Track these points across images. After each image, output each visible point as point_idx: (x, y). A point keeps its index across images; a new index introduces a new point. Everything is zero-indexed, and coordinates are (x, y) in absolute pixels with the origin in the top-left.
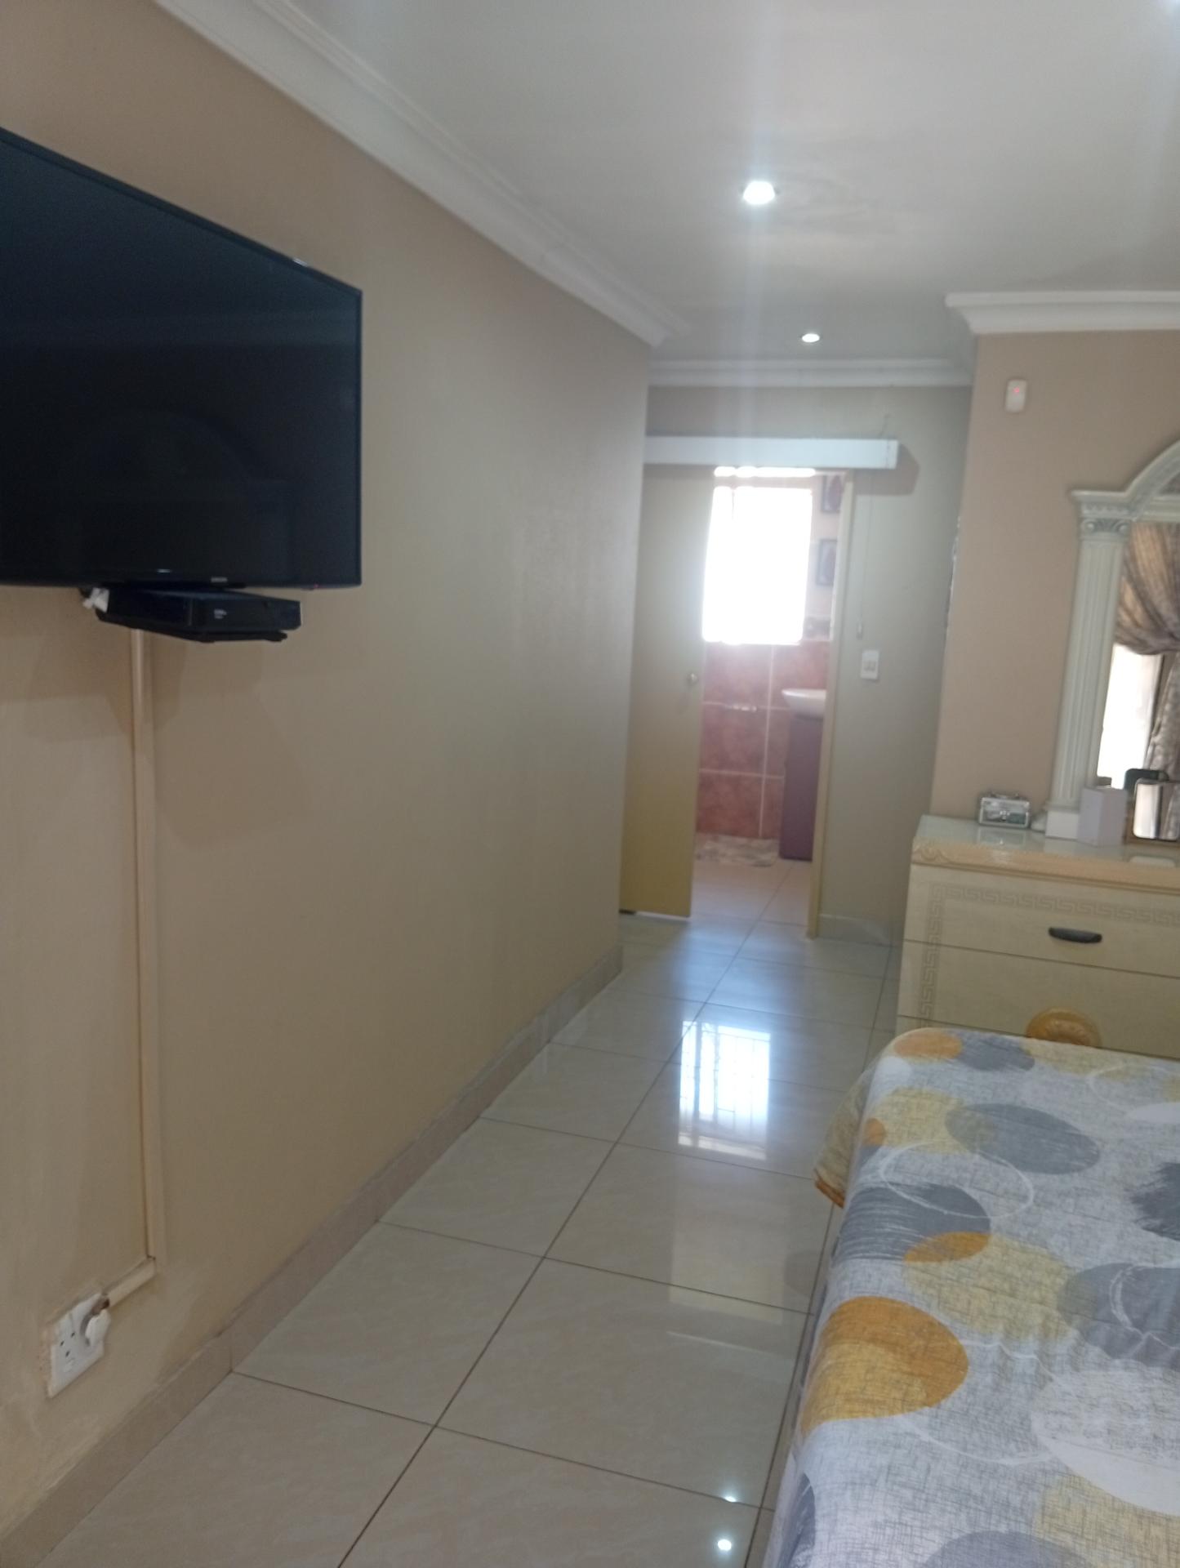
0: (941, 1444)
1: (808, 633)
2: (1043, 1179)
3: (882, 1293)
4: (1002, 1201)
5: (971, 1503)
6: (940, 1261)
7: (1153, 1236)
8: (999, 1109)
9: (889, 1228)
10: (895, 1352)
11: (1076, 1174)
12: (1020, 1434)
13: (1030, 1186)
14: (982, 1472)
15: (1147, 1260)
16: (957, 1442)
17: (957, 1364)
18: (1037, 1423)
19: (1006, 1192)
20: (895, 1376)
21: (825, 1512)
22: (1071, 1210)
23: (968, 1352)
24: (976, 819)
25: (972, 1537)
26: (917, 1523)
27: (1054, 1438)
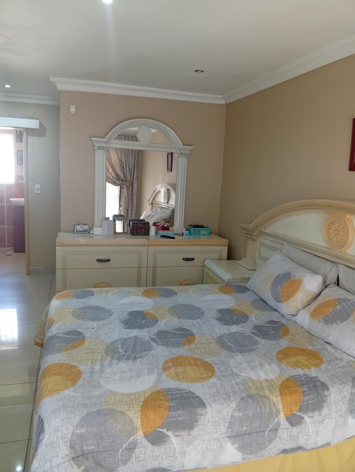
0: (77, 394)
1: (17, 180)
2: (99, 322)
3: (57, 362)
4: (88, 330)
5: (87, 406)
6: (72, 350)
7: (127, 330)
8: (86, 308)
9: (57, 345)
10: (62, 376)
11: (107, 319)
12: (98, 386)
13: (95, 325)
14: (88, 398)
15: (126, 336)
16: (81, 393)
17: (80, 373)
18: (102, 382)
19: (89, 328)
20: (62, 382)
21: (47, 422)
22: (106, 328)
23: (82, 370)
24: (74, 232)
25: (87, 414)
26: (73, 416)
27: (106, 384)
